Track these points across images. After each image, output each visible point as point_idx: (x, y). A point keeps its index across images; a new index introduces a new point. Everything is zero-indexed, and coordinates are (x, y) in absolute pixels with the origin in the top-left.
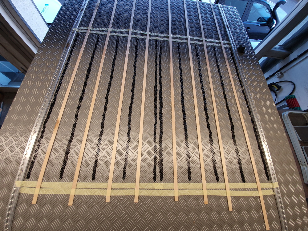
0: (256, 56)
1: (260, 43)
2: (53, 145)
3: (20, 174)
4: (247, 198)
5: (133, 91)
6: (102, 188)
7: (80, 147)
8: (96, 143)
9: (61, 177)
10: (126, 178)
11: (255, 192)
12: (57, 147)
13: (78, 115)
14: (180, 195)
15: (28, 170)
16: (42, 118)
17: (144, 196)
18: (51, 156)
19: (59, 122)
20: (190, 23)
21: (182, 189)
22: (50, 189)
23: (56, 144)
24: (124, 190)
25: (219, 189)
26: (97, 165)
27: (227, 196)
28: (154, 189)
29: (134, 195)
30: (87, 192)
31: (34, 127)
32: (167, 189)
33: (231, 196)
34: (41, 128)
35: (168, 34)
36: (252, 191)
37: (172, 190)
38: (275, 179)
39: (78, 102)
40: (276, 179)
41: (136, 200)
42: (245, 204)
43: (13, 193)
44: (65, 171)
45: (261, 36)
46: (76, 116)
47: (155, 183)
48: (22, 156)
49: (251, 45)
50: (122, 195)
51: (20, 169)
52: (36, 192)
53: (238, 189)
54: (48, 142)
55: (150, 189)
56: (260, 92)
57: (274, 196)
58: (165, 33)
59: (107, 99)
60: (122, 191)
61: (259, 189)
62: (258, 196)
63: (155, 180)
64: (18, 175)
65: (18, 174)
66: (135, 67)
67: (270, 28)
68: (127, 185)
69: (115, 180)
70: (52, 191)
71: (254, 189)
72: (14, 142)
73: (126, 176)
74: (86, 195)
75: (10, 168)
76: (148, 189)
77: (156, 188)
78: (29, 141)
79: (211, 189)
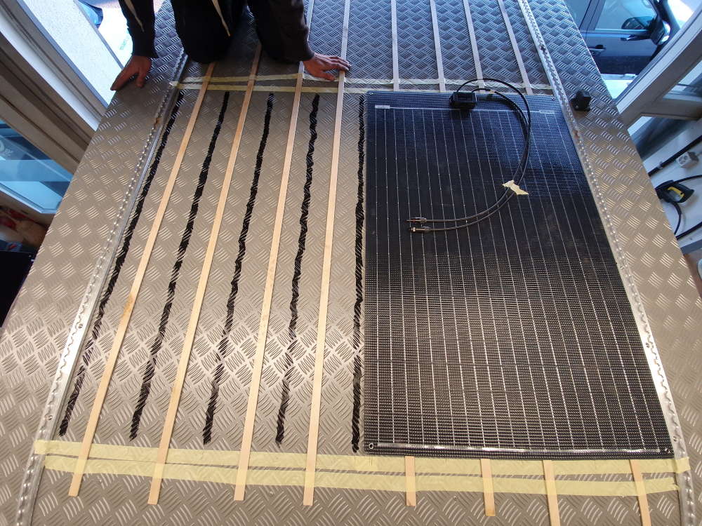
0: (620, 118)
1: (631, 81)
2: (118, 357)
3: (46, 423)
4: (601, 501)
5: (303, 221)
6: (226, 464)
7: (178, 361)
8: (214, 351)
9: (133, 435)
10: (283, 441)
11: (624, 484)
12: (128, 361)
13: (175, 283)
14: (420, 490)
15: (63, 415)
16: (96, 294)
17: (329, 489)
18: (112, 383)
19: (134, 302)
20: (446, 47)
21: (426, 474)
22: (108, 462)
23: (126, 353)
24: (277, 471)
25: (525, 477)
26: (216, 406)
27: (547, 496)
28: (354, 472)
29: (302, 485)
30: (190, 473)
31: (78, 314)
32: (387, 473)
33: (558, 496)
34: (92, 315)
35: (391, 77)
36: (616, 481)
37: (399, 476)
38: (682, 449)
39: (176, 251)
40: (685, 448)
41: (308, 500)
42: (596, 516)
43: (30, 468)
44: (141, 419)
45: (635, 65)
46: (172, 286)
47: (357, 457)
48: (52, 382)
49: (607, 90)
50: (275, 484)
51: (45, 412)
52: (79, 468)
53: (579, 475)
54: (108, 348)
55: (343, 471)
56: (636, 212)
57: (676, 496)
58: (384, 75)
59: (244, 244)
60: (273, 473)
61: (638, 476)
62: (634, 494)
63: (355, 448)
64: (40, 426)
65: (42, 423)
66: (310, 164)
67: (656, 44)
68: (285, 458)
69: (258, 445)
70: (113, 468)
71: (622, 477)
72: (35, 348)
73: (284, 435)
74: (189, 481)
75: (26, 409)
76: (338, 471)
77: (358, 470)
78: (67, 346)
79: (504, 476)
